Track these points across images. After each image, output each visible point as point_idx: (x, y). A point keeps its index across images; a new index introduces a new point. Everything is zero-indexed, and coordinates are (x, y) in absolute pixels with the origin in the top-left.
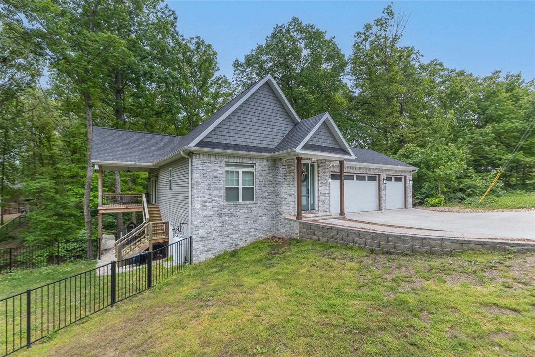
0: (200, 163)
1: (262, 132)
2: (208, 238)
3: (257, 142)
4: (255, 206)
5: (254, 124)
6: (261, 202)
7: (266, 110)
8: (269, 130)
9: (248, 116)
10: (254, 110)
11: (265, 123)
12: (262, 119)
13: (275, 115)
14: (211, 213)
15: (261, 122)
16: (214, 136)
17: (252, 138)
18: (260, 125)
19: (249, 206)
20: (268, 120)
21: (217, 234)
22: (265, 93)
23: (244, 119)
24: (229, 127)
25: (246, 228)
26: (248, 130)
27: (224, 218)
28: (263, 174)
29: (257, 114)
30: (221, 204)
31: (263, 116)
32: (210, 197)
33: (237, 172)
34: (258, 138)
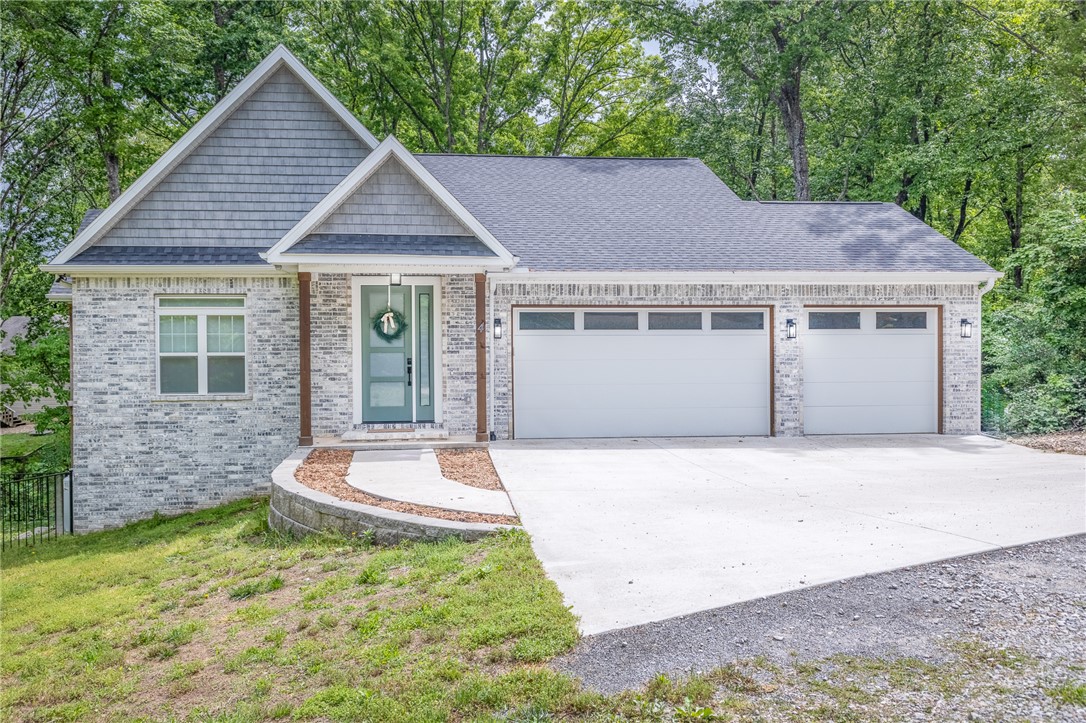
0: (89, 299)
1: (269, 207)
2: (111, 479)
3: (255, 234)
4: (245, 405)
5: (246, 188)
6: (265, 395)
7: (284, 143)
8: (296, 198)
9: (227, 169)
10: (245, 152)
11: (282, 180)
12: (273, 170)
13: (314, 153)
14: (118, 420)
15: (267, 179)
16: (127, 233)
17: (239, 225)
18: (264, 188)
19: (226, 405)
20: (289, 171)
21: (136, 470)
22: (280, 97)
23: (211, 179)
24: (168, 206)
25: (217, 461)
26: (227, 206)
27: (154, 433)
28: (268, 320)
29: (254, 161)
30: (144, 398)
31: (275, 161)
32: (115, 380)
33: (195, 318)
34: (258, 225)
